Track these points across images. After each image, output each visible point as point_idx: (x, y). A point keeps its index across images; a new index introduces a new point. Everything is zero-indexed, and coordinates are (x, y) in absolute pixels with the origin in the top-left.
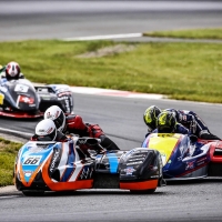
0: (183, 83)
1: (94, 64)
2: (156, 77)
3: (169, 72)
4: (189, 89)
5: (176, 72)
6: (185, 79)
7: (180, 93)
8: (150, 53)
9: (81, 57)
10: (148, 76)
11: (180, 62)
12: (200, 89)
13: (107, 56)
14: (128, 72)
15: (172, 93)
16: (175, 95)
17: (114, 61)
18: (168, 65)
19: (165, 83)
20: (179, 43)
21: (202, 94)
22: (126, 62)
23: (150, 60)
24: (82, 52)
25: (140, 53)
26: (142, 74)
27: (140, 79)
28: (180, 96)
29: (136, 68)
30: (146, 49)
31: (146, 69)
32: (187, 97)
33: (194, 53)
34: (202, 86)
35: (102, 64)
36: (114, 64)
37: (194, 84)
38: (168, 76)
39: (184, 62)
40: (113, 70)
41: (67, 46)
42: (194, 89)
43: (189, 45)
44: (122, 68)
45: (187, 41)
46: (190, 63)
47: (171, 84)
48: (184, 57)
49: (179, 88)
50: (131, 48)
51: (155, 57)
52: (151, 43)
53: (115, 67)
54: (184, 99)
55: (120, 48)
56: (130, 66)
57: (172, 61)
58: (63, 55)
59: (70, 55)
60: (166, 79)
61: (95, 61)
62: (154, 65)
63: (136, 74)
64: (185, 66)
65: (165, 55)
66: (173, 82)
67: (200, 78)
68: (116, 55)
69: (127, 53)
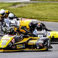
0: (43, 16)
1: (15, 10)
2: (35, 14)
3: (39, 12)
4: (45, 18)
5: (41, 12)
6: (44, 14)
7: (43, 19)
8: (33, 6)
9: (10, 8)
10: (32, 14)
11: (42, 9)
12: (49, 18)
13: (19, 7)
14: (26, 12)
15: (40, 19)
16: (41, 20)
17: (21, 9)
18: (39, 10)
19: (37, 16)
20: (42, 3)
21: (49, 19)
22: (25, 9)
23: (33, 8)
24: (11, 6)
25: (29, 6)
26: (30, 13)
27: (29, 14)
28: (43, 20)
29: (28, 11)
30: (31, 5)
31: (32, 11)
32: (45, 20)
33: (47, 6)
34: (50, 17)
35: (17, 10)
36: (21, 10)
37: (47, 16)
38: (39, 13)
39: (44, 9)
40: (21, 12)
41: (6, 4)
42: (47, 18)
43: (45, 3)
44: (24, 11)
45: (44, 2)
46: (45, 9)
47: (39, 16)
48: (43, 7)
49: (42, 17)
50: (27, 5)
51: (34, 7)
52: (33, 3)
53: (21, 11)
54: (44, 21)
55: (23, 5)
56: (26, 10)
57: (40, 9)
58: (5, 7)
59: (7, 7)
60: (38, 14)
61: (15, 9)
62: (34, 10)
63: (28, 13)
64: (44, 10)
66: (40, 15)
67: (49, 14)
68: (22, 7)
69: (25, 6)
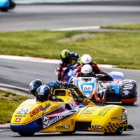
65: (114, 40)
